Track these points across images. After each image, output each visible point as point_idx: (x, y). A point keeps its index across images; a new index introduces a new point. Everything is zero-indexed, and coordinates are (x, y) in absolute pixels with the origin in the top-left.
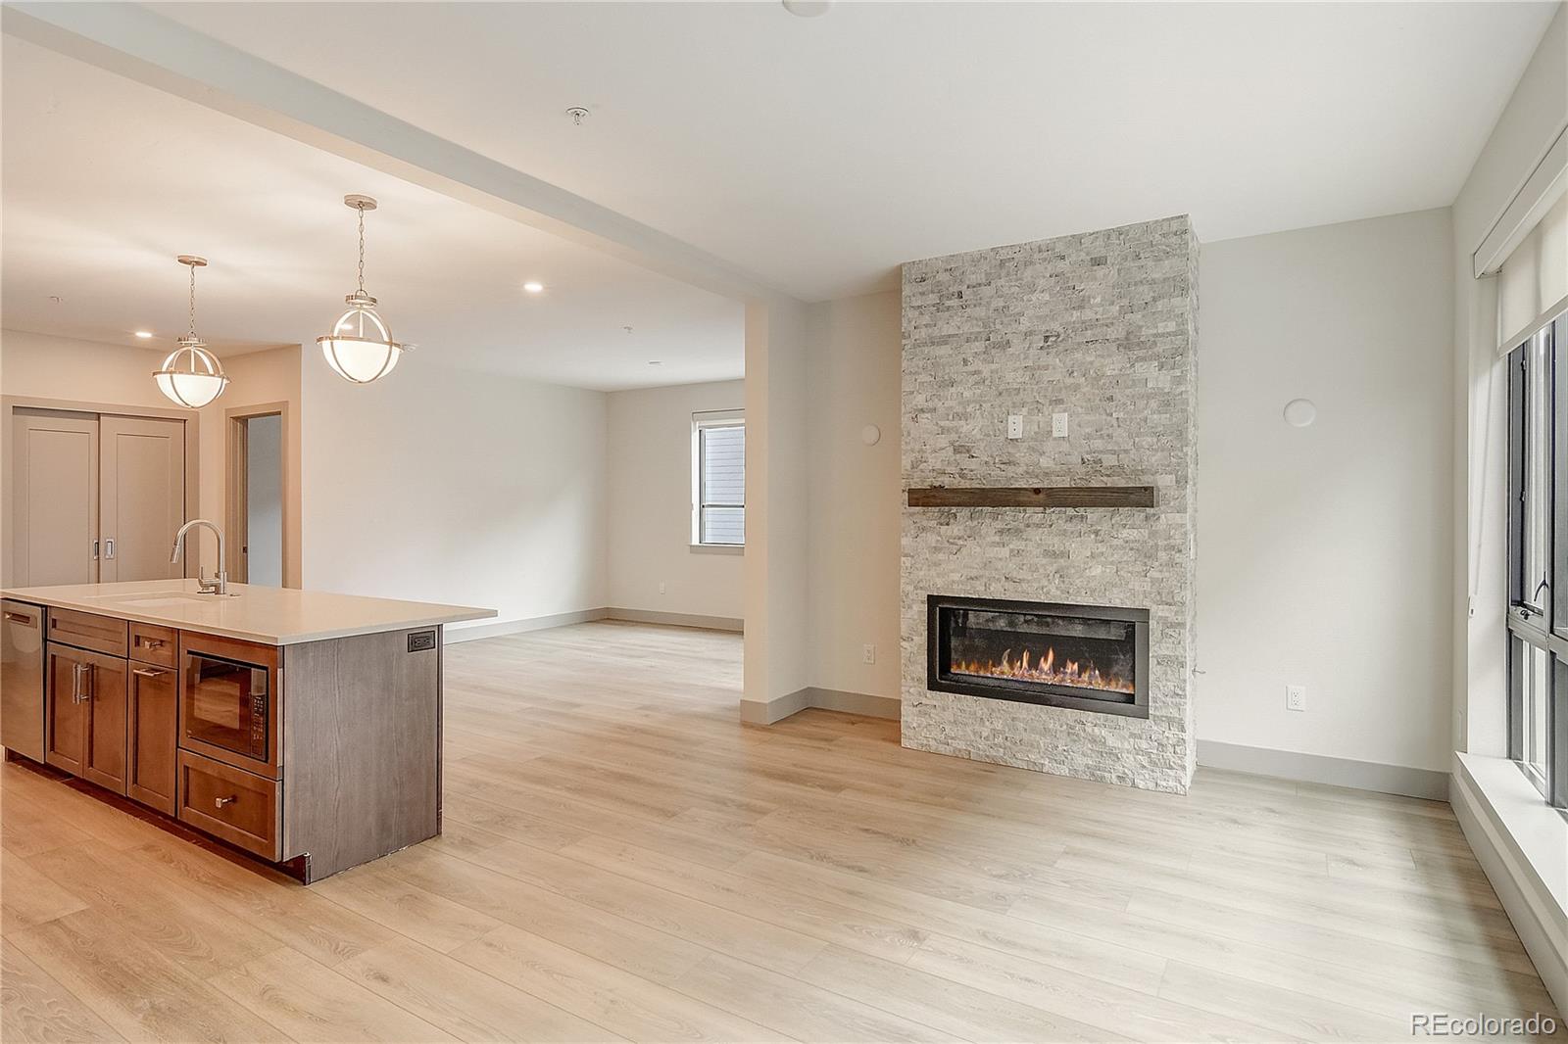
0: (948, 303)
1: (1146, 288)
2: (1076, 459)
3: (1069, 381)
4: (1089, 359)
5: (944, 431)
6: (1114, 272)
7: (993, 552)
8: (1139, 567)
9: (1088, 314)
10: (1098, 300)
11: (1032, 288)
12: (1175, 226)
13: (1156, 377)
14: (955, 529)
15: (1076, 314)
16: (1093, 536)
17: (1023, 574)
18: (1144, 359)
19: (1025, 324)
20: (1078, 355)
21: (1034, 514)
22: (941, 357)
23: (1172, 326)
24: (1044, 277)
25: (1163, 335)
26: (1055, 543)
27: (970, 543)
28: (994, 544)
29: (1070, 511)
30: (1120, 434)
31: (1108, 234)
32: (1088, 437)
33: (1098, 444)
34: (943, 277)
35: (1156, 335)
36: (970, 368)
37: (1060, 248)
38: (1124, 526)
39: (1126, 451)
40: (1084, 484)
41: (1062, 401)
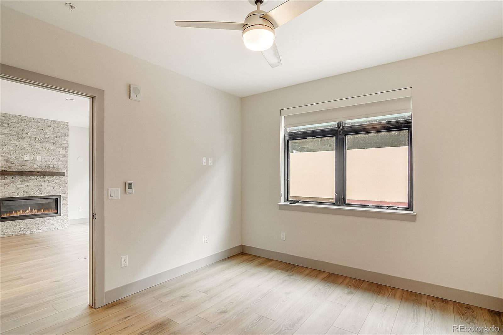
0: (4, 125)
1: (60, 134)
2: (43, 165)
3: (42, 149)
4: (46, 145)
5: (3, 156)
6: (52, 129)
7: (19, 186)
8: (58, 187)
9: (46, 136)
10: (49, 133)
11: (31, 127)
12: (66, 123)
13: (63, 152)
14: (7, 181)
15: (43, 135)
16: (48, 181)
17: (29, 190)
18: (59, 147)
19: (29, 135)
20: (44, 144)
21: (33, 177)
22: (1, 138)
23: (65, 142)
24: (35, 126)
25: (63, 143)
26: (38, 183)
27: (12, 184)
28: (20, 184)
29: (42, 176)
30: (54, 161)
31: (51, 121)
32: (46, 161)
33: (49, 163)
34: (2, 118)
35: (62, 143)
36: (12, 142)
37: (39, 120)
38: (55, 179)
39: (55, 165)
40: (45, 171)
41: (40, 153)
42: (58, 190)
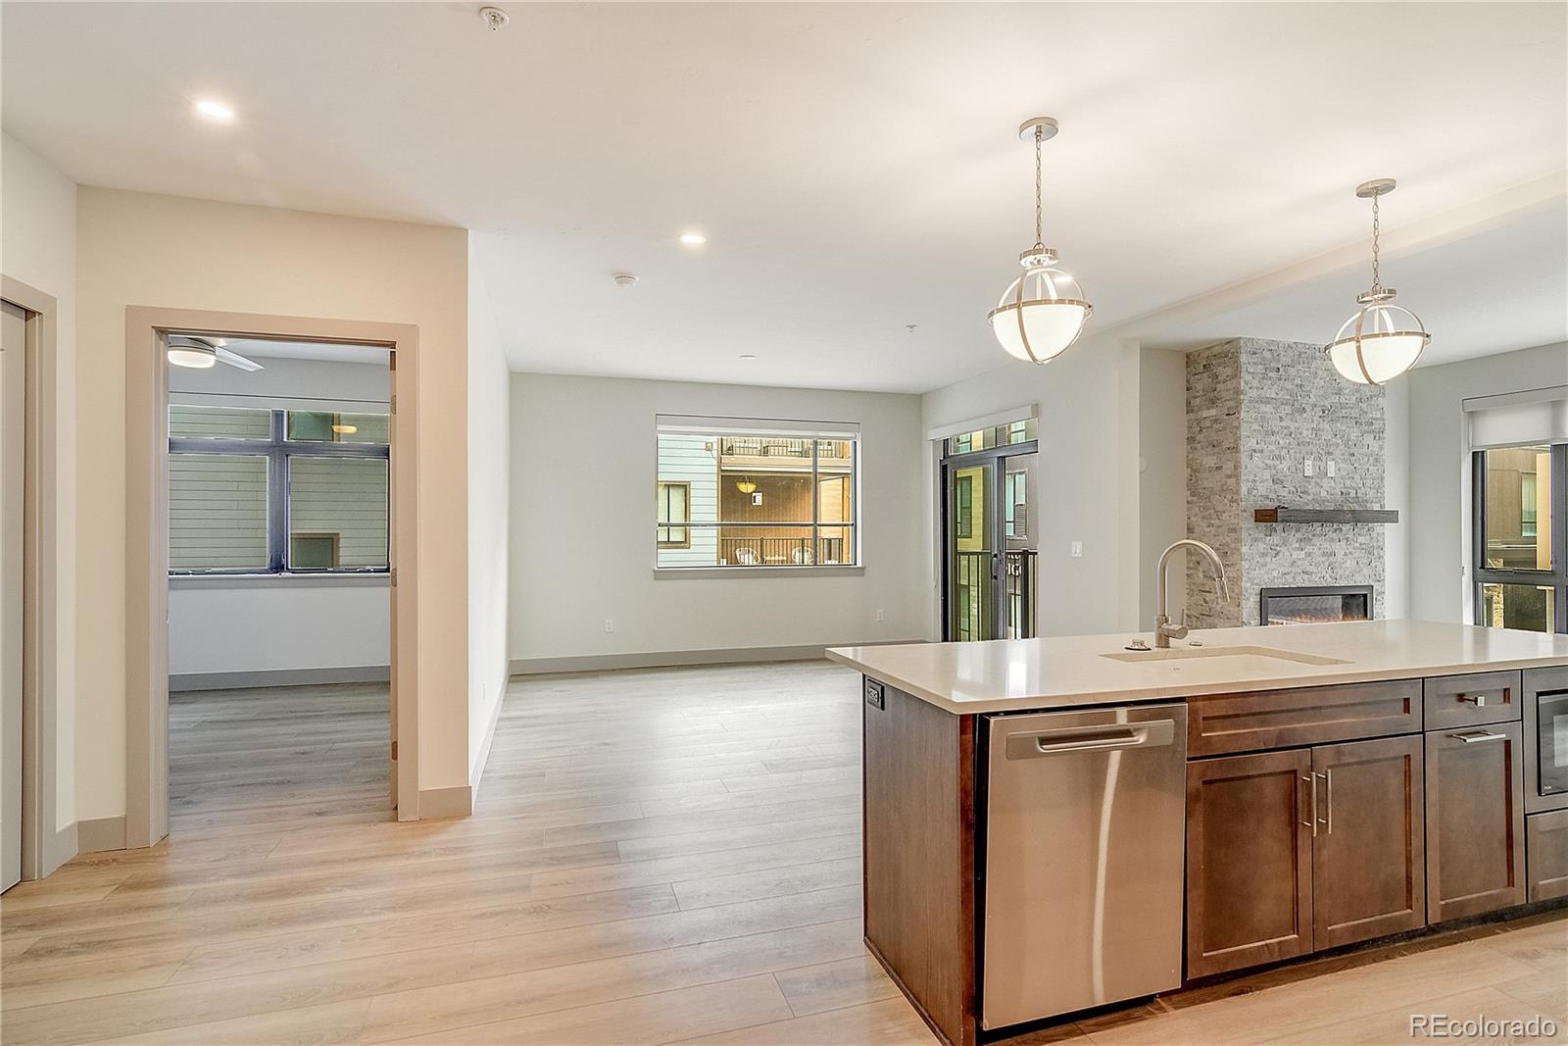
0: (1270, 374)
1: (1367, 388)
2: (1338, 492)
3: (1335, 441)
4: (1343, 428)
5: (1268, 467)
7: (1295, 555)
8: (1366, 560)
9: (1342, 399)
10: (1347, 392)
11: (1316, 376)
13: (1375, 446)
14: (1276, 539)
15: (1337, 398)
16: (1346, 541)
17: (1313, 569)
18: (1367, 432)
19: (1312, 400)
20: (1338, 425)
21: (1318, 528)
22: (1266, 412)
23: (1379, 415)
24: (1321, 370)
25: (1376, 419)
26: (1327, 546)
27: (1283, 549)
28: (1296, 549)
30: (1357, 477)
32: (1343, 478)
33: (1348, 483)
34: (1267, 354)
35: (1372, 418)
36: (1284, 424)
38: (1359, 534)
39: (1360, 488)
40: (1340, 508)
41: (1331, 454)
42: (1366, 571)
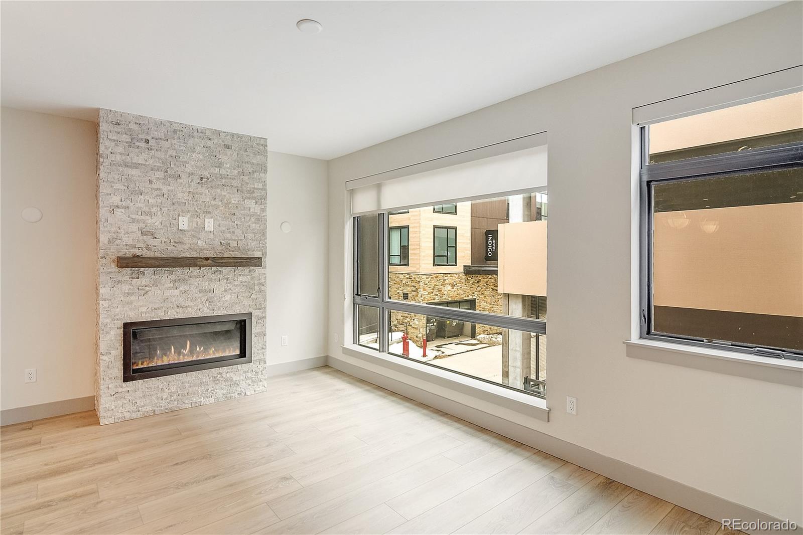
0: (138, 144)
1: (250, 166)
2: (217, 242)
3: (213, 203)
4: (223, 194)
5: (133, 221)
6: (235, 154)
7: (168, 293)
8: (247, 294)
9: (223, 172)
10: (228, 165)
11: (193, 150)
12: (262, 142)
13: (256, 209)
14: (143, 281)
15: (217, 170)
16: (225, 281)
17: (188, 303)
18: (249, 198)
19: (189, 169)
20: (218, 191)
21: (195, 271)
22: (132, 176)
23: (260, 186)
24: (200, 146)
25: (257, 189)
26: (206, 285)
27: (153, 289)
28: (169, 288)
29: (214, 269)
30: (238, 232)
31: (233, 135)
32: (223, 232)
33: (228, 236)
34: (132, 126)
35: (254, 188)
36: (153, 186)
37: (208, 134)
38: (240, 275)
39: (241, 240)
40: (221, 255)
41: (210, 213)
42: (246, 302)
